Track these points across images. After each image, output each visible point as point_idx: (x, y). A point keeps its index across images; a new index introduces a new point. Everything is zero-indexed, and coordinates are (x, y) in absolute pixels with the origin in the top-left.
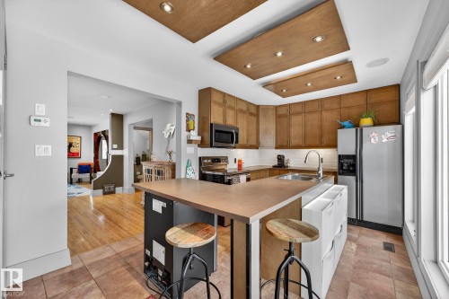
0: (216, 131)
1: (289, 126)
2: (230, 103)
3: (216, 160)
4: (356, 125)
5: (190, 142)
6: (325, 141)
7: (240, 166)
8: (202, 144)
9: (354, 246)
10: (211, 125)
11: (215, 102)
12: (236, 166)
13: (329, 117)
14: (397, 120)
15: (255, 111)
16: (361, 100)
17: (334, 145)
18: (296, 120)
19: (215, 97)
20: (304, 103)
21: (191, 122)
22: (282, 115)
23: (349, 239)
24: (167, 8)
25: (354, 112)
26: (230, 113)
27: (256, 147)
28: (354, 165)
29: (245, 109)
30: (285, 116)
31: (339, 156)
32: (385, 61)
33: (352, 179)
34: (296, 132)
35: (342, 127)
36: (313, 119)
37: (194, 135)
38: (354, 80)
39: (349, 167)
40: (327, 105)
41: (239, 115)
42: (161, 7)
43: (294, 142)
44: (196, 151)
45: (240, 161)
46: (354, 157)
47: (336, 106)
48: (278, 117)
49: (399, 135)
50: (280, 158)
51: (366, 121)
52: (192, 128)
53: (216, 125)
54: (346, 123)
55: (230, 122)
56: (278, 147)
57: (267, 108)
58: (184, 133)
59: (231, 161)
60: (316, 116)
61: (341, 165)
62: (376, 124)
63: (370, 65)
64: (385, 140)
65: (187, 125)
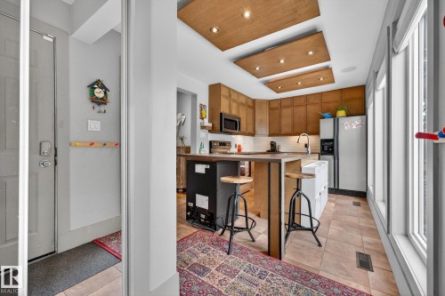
0: (225, 119)
1: (280, 117)
2: (234, 96)
3: (223, 144)
4: (334, 116)
5: (203, 127)
6: (310, 129)
7: (239, 150)
8: (212, 130)
9: (333, 205)
10: (221, 114)
11: (224, 96)
12: (236, 150)
13: (313, 110)
14: (363, 112)
15: (253, 104)
16: (337, 97)
17: (317, 133)
18: (287, 112)
19: (224, 92)
20: (293, 98)
21: (203, 112)
22: (274, 107)
23: (329, 201)
24: (215, 30)
25: (331, 106)
26: (234, 105)
27: (253, 135)
28: (332, 147)
29: (244, 102)
30: (277, 109)
31: (322, 140)
32: (354, 68)
33: (331, 157)
34: (286, 122)
35: (323, 118)
36: (301, 111)
37: (206, 122)
38: (333, 81)
39: (328, 148)
40: (311, 100)
41: (241, 107)
42: (211, 30)
43: (285, 130)
44: (207, 135)
45: (239, 146)
46: (332, 140)
47: (318, 101)
48: (271, 109)
49: (364, 123)
50: (273, 144)
51: (341, 113)
52: (204, 116)
53: (225, 114)
54: (326, 115)
55: (234, 112)
56: (271, 135)
57: (262, 102)
58: (199, 121)
59: (233, 145)
60: (302, 109)
61: (322, 147)
62: (348, 115)
63: (345, 70)
64: (354, 127)
65: (201, 114)
